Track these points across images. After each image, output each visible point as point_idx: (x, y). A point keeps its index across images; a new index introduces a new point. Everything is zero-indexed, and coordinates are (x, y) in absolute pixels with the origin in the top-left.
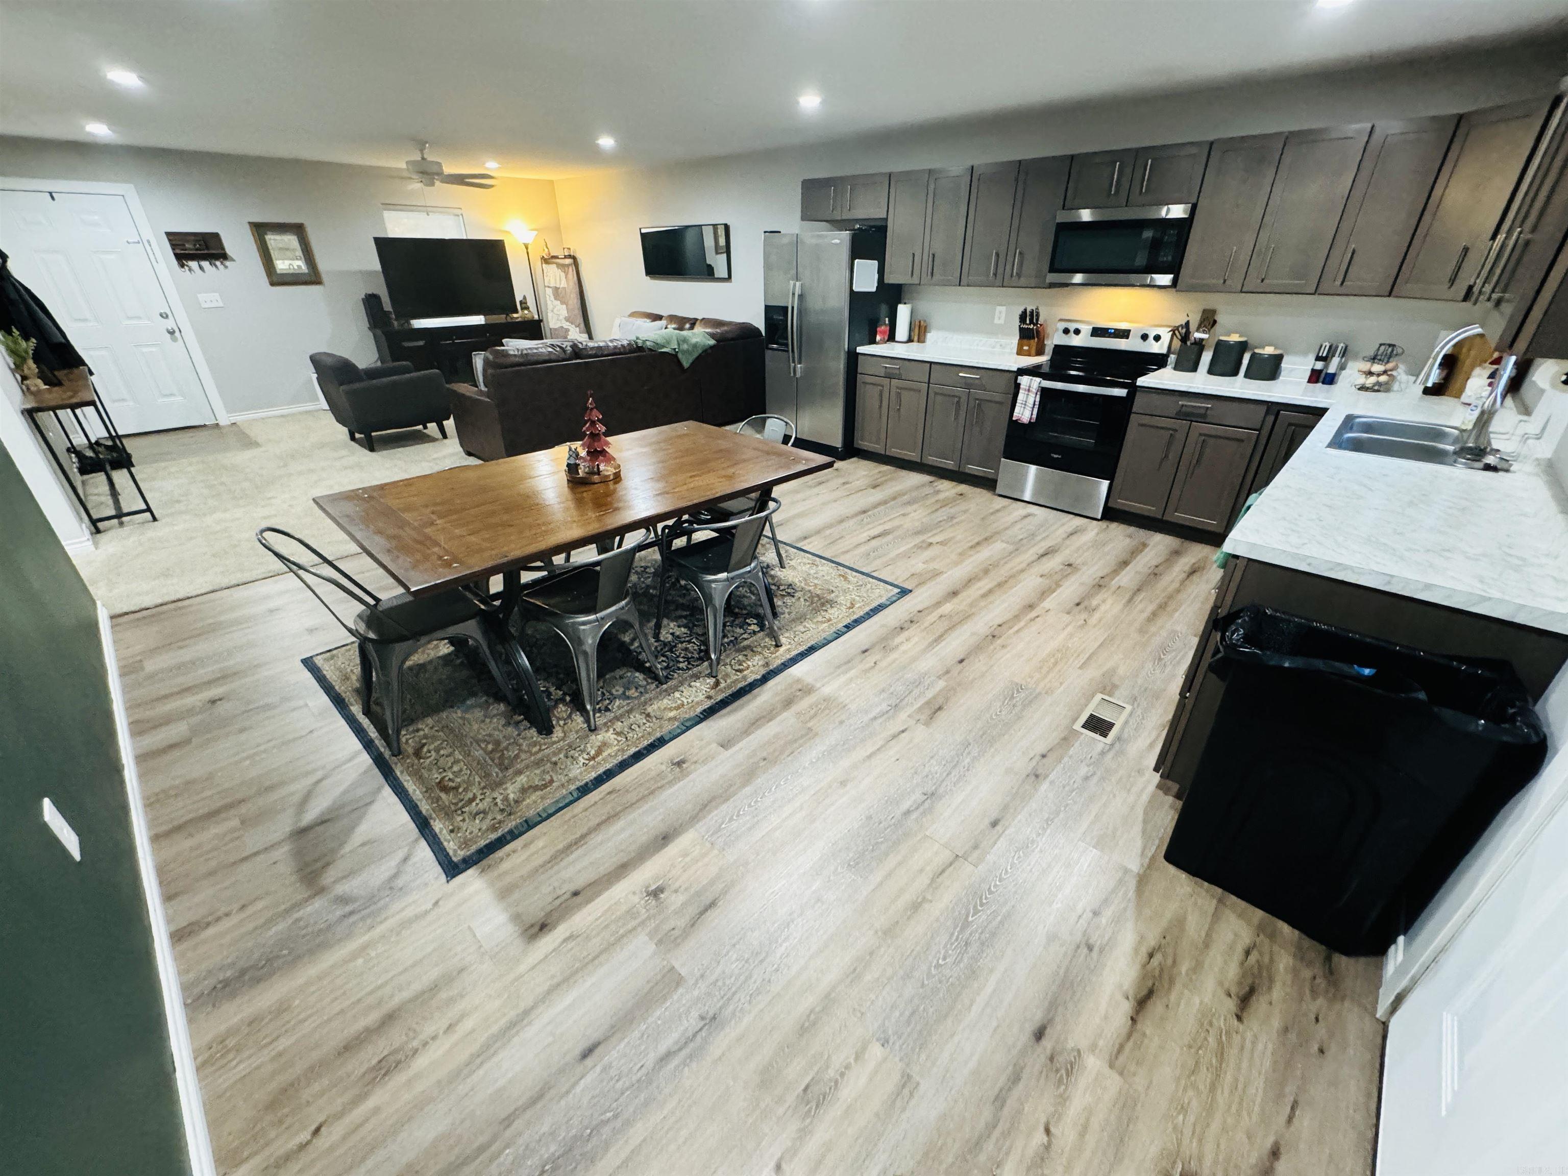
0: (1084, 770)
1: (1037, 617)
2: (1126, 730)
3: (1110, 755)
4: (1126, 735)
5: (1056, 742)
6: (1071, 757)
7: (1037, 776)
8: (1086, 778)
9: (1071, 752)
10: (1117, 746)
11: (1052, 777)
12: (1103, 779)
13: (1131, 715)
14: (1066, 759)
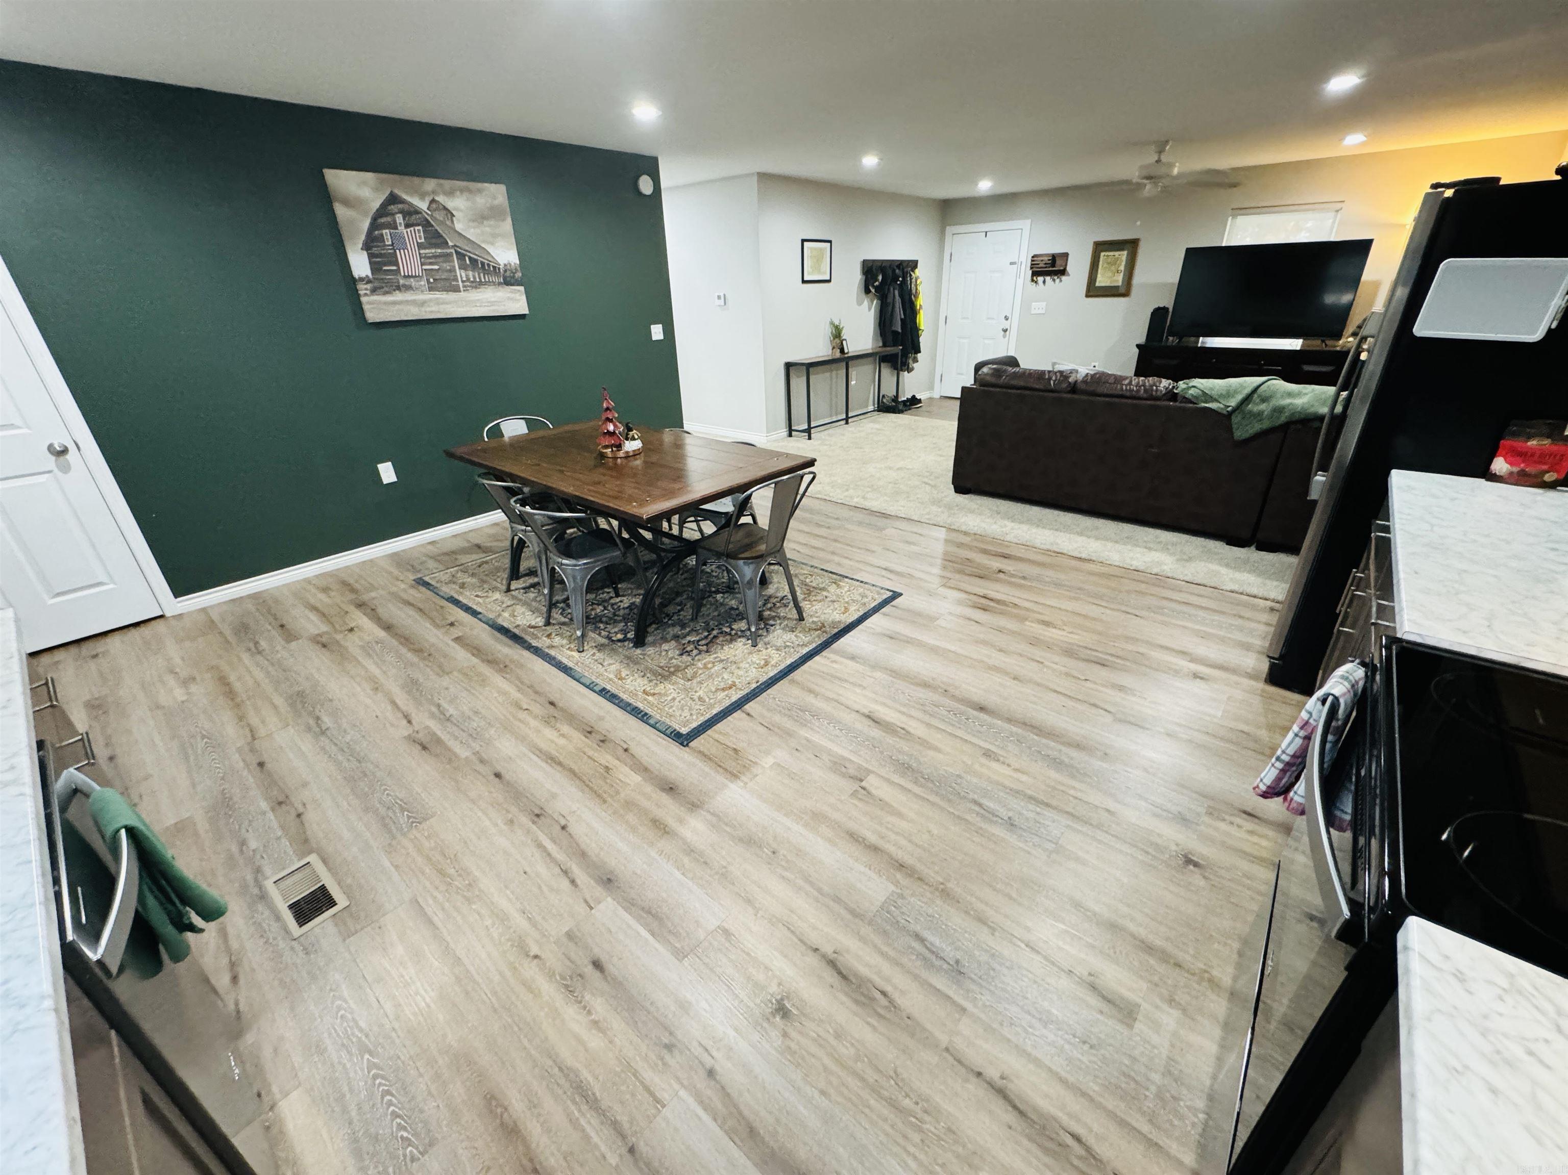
0: (253, 844)
1: (573, 882)
2: (267, 913)
3: (249, 877)
4: (260, 907)
5: (309, 833)
6: (279, 838)
7: (280, 803)
8: (243, 843)
9: (285, 842)
10: (256, 891)
11: (271, 815)
12: (231, 857)
13: (287, 931)
14: (279, 833)
